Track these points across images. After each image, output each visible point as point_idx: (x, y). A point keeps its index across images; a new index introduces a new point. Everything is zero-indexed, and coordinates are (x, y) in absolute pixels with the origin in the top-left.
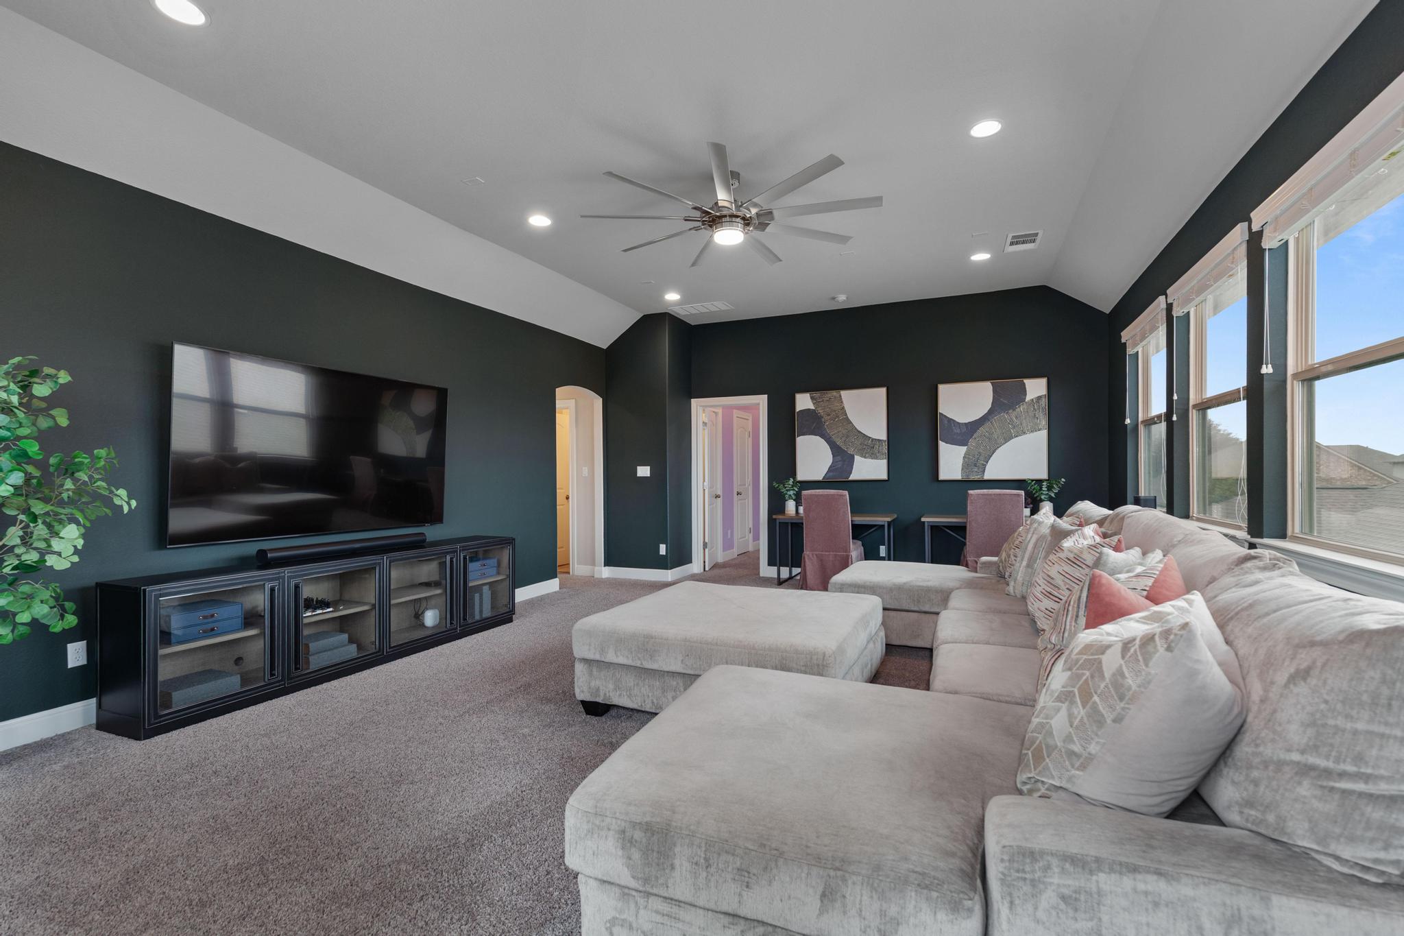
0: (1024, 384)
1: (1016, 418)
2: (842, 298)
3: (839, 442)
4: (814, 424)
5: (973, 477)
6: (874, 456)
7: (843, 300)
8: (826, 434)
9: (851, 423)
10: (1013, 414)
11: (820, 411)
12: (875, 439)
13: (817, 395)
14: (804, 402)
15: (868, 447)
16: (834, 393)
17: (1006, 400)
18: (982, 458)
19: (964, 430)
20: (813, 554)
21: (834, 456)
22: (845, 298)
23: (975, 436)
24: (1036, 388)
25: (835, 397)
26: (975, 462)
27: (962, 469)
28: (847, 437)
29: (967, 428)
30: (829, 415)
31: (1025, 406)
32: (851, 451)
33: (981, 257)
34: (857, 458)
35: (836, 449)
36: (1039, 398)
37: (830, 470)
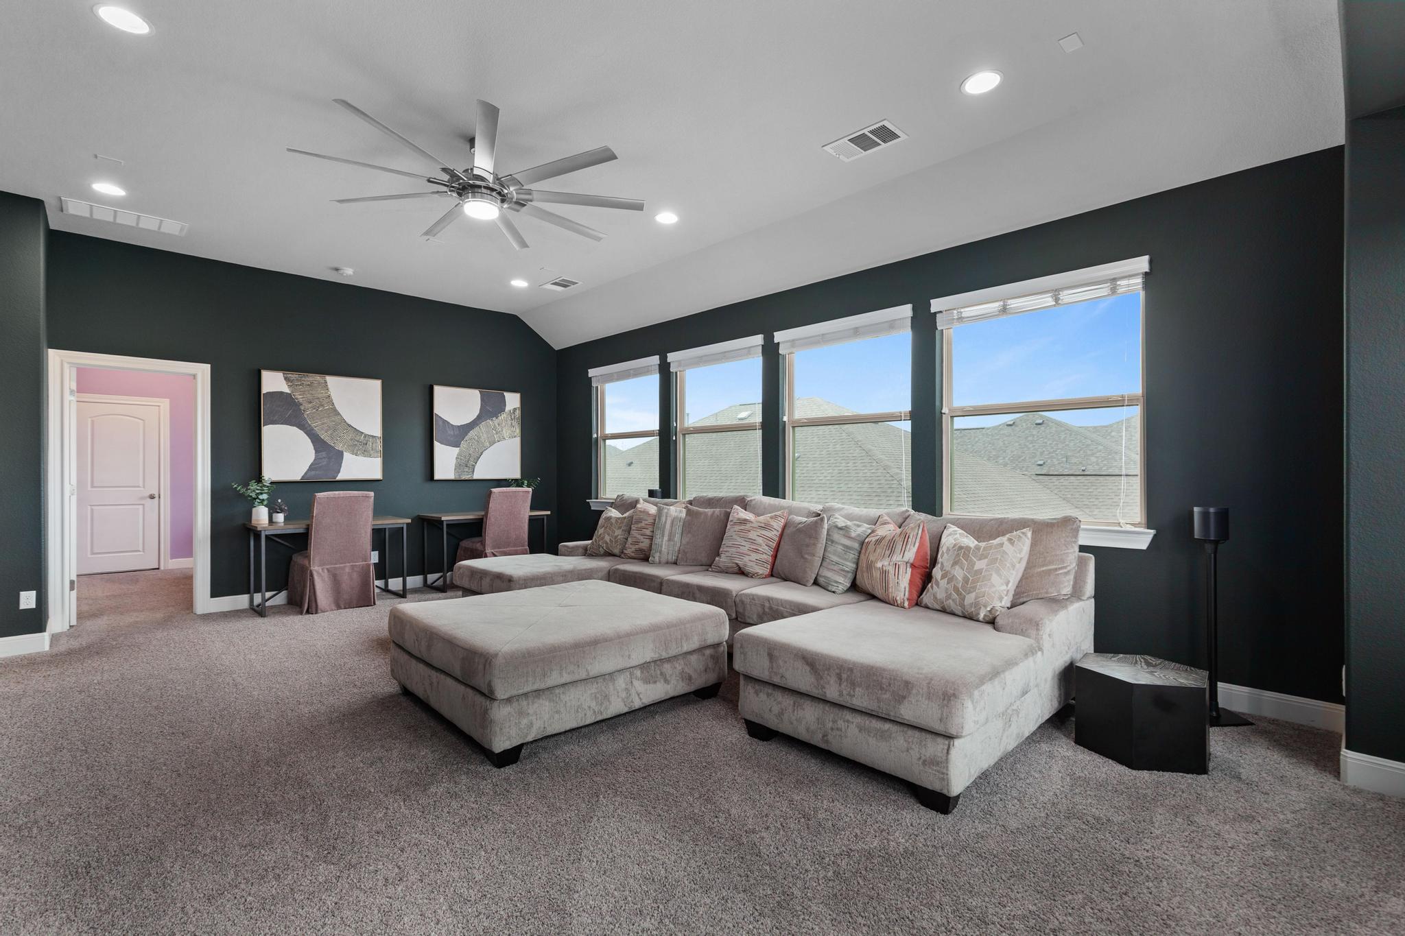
0: (504, 396)
1: (499, 424)
2: (349, 271)
3: (324, 436)
4: (289, 411)
5: (463, 477)
6: (366, 453)
7: (349, 275)
8: (306, 425)
9: (339, 414)
10: (496, 421)
11: (299, 397)
12: (369, 435)
13: (294, 376)
14: (273, 382)
15: (360, 444)
16: (318, 378)
17: (491, 409)
18: (472, 459)
19: (457, 432)
20: (322, 569)
21: (317, 451)
22: (352, 273)
23: (467, 438)
24: (513, 400)
25: (319, 383)
26: (466, 463)
27: (455, 469)
28: (335, 430)
29: (460, 430)
30: (310, 402)
31: (505, 415)
32: (339, 447)
33: (519, 283)
34: (347, 456)
35: (319, 444)
36: (515, 410)
37: (311, 468)
